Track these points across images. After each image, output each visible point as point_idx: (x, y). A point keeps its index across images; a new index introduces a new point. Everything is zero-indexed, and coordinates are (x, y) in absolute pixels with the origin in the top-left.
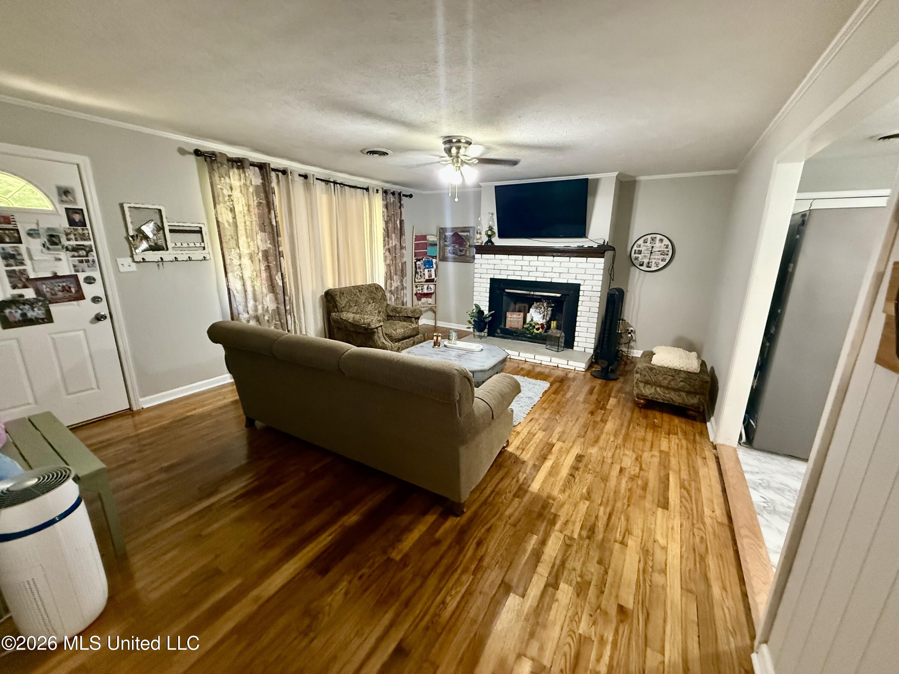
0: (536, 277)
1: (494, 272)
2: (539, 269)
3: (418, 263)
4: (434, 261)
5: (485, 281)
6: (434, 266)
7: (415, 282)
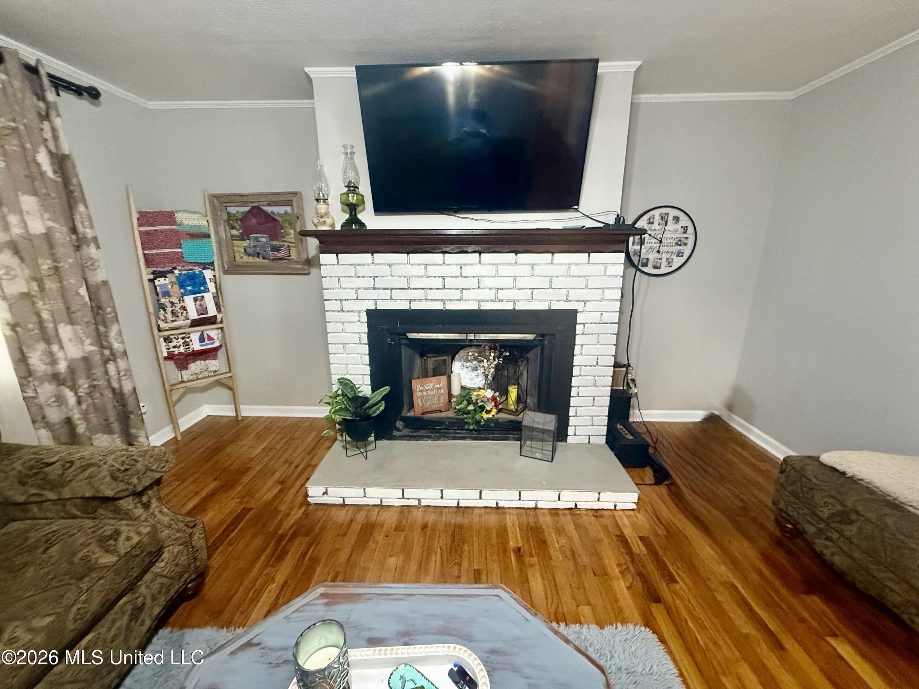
0: (480, 301)
1: (374, 294)
2: (486, 282)
3: (161, 281)
4: (208, 274)
5: (354, 317)
6: (211, 286)
7: (159, 330)
